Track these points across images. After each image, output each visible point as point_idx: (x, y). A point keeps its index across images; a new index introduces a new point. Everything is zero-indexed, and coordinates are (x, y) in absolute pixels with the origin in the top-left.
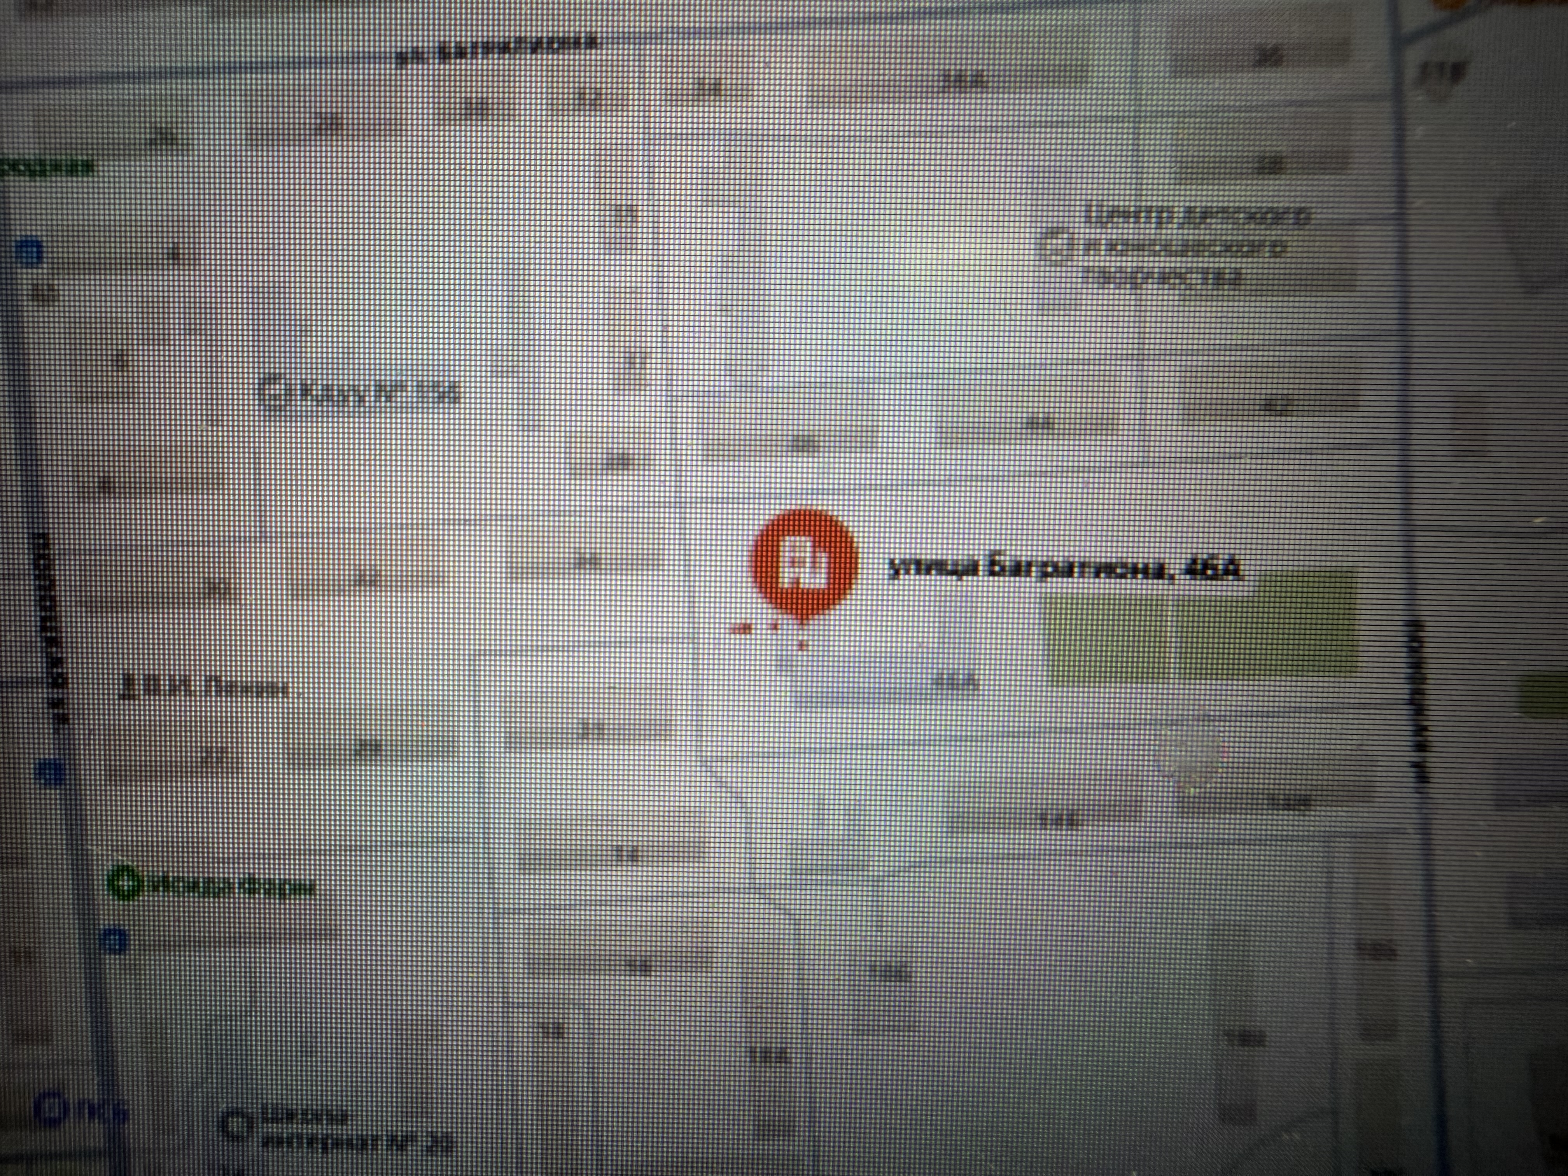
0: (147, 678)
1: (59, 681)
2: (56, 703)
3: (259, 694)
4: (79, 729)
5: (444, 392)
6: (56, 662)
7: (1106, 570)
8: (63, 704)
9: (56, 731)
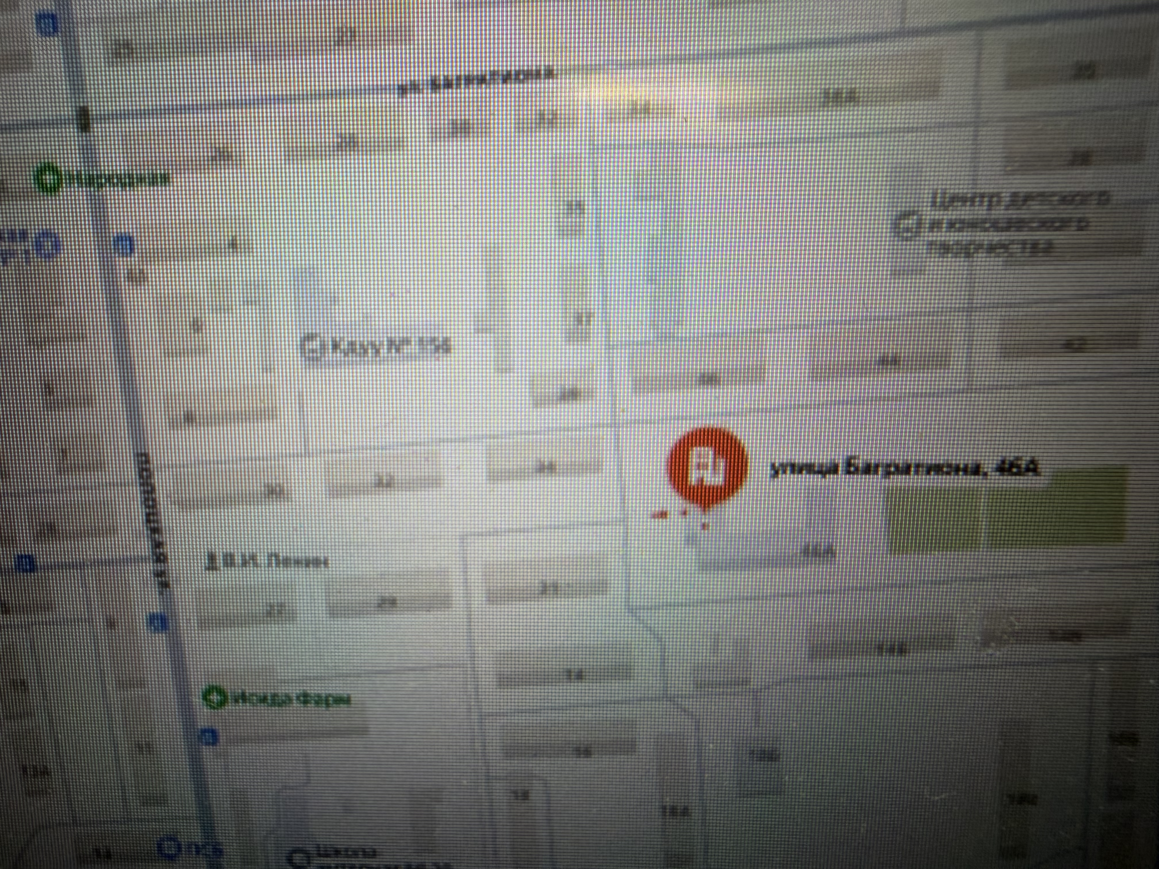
0: (225, 556)
1: (160, 558)
2: (160, 574)
3: (307, 565)
4: (177, 590)
5: (439, 345)
6: (158, 545)
7: (936, 469)
8: (165, 573)
9: (161, 593)
